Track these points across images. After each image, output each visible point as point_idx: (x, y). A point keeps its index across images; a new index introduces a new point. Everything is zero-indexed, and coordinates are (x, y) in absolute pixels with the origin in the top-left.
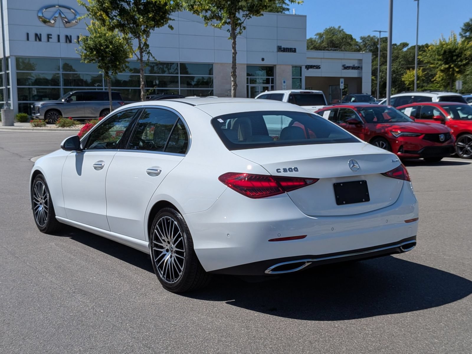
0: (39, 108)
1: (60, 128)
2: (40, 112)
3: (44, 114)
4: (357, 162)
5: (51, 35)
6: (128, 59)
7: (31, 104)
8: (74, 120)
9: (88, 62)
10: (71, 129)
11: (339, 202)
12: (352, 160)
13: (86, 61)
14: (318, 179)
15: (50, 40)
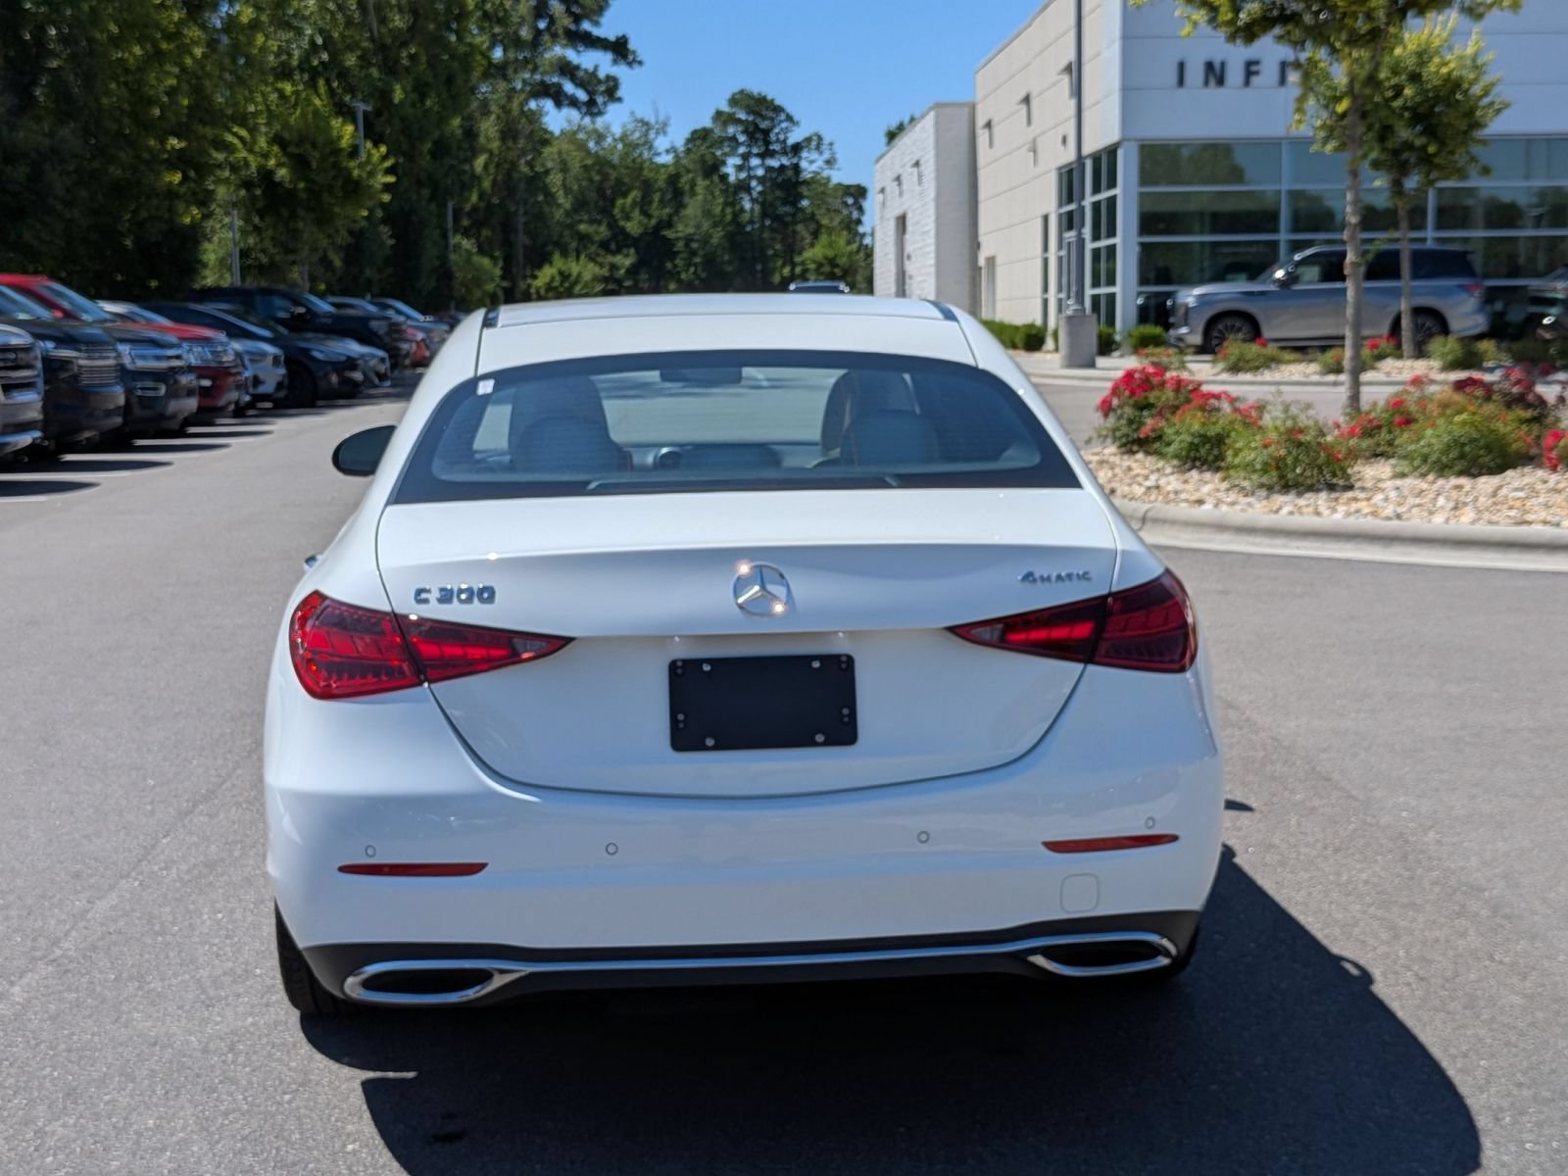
0: (1188, 310)
1: (1225, 376)
2: (1191, 321)
3: (1200, 328)
4: (782, 576)
5: (1257, 63)
6: (1479, 133)
7: (1169, 295)
8: (1283, 348)
9: (1336, 149)
10: (1259, 378)
11: (686, 737)
12: (761, 567)
13: (1329, 147)
14: (568, 640)
15: (1255, 80)
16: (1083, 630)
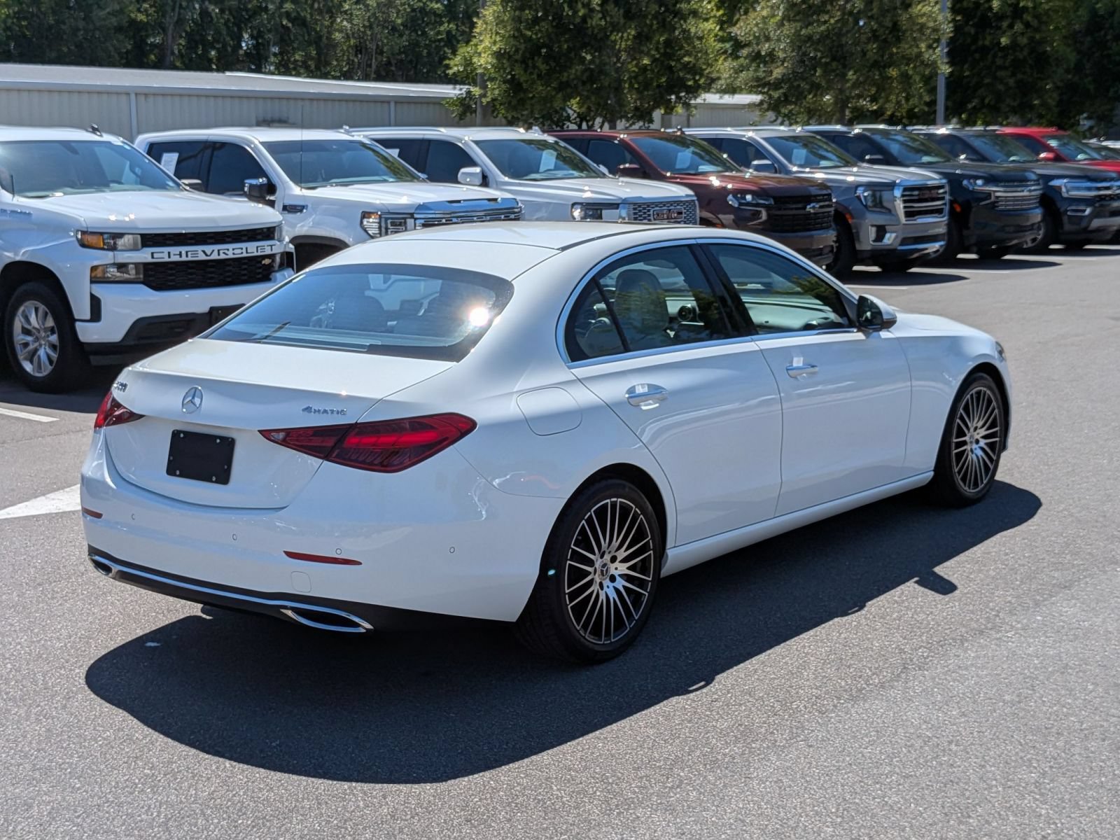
16: (330, 442)
